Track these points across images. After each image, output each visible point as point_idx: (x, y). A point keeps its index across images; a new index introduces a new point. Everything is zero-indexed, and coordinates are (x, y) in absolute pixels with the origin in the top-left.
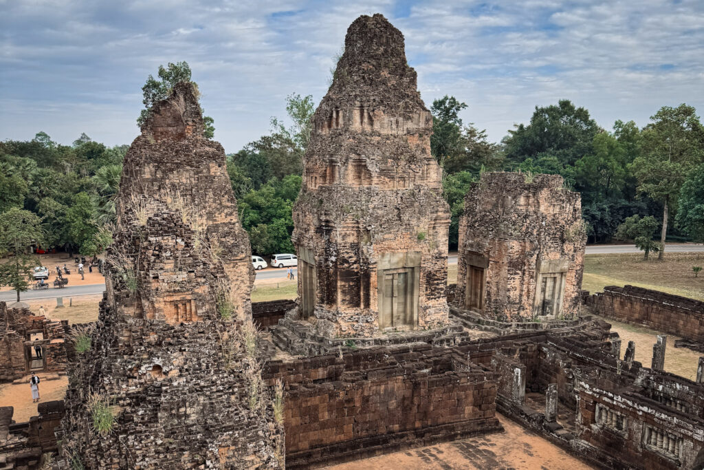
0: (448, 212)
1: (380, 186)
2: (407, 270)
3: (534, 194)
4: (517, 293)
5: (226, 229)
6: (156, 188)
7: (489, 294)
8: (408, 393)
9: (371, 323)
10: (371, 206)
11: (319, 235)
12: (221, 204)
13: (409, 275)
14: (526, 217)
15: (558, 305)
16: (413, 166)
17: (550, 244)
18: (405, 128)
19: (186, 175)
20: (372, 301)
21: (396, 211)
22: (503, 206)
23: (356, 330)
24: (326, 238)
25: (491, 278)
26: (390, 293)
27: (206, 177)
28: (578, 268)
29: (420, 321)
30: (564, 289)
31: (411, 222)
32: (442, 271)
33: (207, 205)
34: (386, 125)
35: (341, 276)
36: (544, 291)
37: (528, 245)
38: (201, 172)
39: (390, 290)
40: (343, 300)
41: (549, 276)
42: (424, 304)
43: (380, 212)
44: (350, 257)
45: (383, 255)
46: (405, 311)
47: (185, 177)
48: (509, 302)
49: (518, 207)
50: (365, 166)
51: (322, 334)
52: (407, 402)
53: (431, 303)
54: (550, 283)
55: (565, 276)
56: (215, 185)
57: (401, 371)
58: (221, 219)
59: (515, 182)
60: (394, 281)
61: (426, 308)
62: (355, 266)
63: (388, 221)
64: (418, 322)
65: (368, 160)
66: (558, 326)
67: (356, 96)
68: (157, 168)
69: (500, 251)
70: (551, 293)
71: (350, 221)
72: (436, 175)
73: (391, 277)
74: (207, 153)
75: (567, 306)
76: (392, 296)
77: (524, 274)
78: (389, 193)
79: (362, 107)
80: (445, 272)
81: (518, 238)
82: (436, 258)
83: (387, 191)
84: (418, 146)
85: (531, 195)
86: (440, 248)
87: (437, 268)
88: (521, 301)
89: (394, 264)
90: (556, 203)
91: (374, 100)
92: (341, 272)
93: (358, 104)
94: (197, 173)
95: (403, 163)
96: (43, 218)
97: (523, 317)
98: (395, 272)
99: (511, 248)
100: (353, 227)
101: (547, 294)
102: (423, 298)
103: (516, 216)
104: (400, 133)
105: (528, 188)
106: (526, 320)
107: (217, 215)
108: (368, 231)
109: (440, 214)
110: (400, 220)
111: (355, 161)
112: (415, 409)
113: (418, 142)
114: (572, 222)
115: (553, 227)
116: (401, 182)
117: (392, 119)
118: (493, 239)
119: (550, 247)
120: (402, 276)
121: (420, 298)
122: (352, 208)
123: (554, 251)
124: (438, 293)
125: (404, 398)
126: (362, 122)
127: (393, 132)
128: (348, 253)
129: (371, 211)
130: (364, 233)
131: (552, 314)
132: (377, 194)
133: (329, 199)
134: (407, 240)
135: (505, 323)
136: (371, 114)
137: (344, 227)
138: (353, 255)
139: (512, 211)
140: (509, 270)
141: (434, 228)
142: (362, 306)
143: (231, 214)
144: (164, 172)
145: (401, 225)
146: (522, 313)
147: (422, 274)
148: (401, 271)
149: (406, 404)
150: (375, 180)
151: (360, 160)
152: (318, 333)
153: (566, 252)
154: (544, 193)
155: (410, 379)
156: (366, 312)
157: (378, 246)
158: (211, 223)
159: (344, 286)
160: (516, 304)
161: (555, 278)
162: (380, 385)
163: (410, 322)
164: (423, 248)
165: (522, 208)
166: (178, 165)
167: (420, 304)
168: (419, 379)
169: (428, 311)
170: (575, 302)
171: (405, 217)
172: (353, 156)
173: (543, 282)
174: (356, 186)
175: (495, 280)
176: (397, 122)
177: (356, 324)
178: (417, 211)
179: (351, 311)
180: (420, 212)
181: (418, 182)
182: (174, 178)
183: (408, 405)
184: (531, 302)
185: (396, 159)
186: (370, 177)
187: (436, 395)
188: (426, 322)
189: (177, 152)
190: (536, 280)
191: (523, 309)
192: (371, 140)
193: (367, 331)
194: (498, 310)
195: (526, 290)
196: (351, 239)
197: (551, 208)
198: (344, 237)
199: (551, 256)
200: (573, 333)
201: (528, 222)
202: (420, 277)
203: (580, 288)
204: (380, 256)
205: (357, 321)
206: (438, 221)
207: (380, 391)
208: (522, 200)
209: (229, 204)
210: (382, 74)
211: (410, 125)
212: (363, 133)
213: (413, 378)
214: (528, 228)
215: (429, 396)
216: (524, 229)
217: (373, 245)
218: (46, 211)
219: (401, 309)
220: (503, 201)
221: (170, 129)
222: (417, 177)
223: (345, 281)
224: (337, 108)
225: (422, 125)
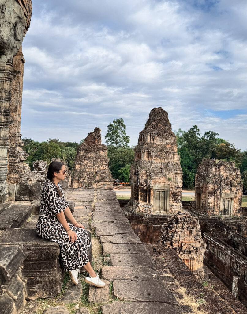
0: (181, 171)
1: (155, 160)
2: (165, 191)
3: (219, 168)
4: (213, 204)
5: (103, 171)
6: (83, 158)
7: (203, 204)
8: (145, 230)
9: (150, 208)
10: (152, 167)
11: (135, 176)
12: (102, 163)
13: (166, 192)
14: (215, 176)
15: (230, 211)
16: (168, 155)
17: (225, 187)
18: (165, 142)
19: (93, 154)
20: (151, 200)
21: (161, 169)
22: (207, 171)
23: (145, 211)
24: (137, 177)
25: (203, 198)
26: (158, 198)
27: (99, 155)
28: (240, 197)
29: (170, 210)
30: (233, 205)
31: (166, 174)
32: (179, 192)
33: (98, 163)
34: (158, 141)
35: (140, 190)
36: (224, 205)
37: (216, 186)
38: (97, 153)
39: (158, 197)
40: (141, 199)
41: (226, 199)
42: (171, 204)
43: (155, 169)
44: (144, 184)
45: (155, 184)
46: (164, 206)
47: (92, 155)
48: (209, 208)
49: (212, 172)
50: (150, 154)
51: (133, 211)
52: (145, 234)
53: (174, 204)
54: (227, 202)
55: (233, 200)
56: (101, 158)
57: (143, 222)
58: (102, 168)
59: (211, 162)
60: (160, 194)
61: (172, 206)
62: (146, 187)
63: (157, 172)
64: (169, 210)
65: (151, 152)
66: (229, 220)
67: (149, 132)
68: (85, 152)
69: (206, 188)
70: (227, 206)
71: (144, 172)
72: (177, 158)
73: (159, 192)
74: (100, 148)
75: (234, 212)
76: (159, 200)
77: (215, 197)
78: (158, 163)
79: (150, 136)
80: (180, 193)
81: (212, 183)
82: (177, 187)
83: (157, 163)
84: (170, 148)
85: (217, 168)
86: (178, 184)
87: (177, 191)
88: (214, 208)
89: (160, 188)
90: (227, 171)
91: (155, 133)
92: (140, 189)
93: (149, 134)
94: (96, 154)
95: (164, 153)
96: (70, 167)
97: (215, 214)
98: (160, 191)
99: (210, 187)
100: (145, 174)
101: (226, 207)
102: (171, 202)
103: (212, 175)
104: (164, 144)
105: (216, 165)
106: (216, 216)
107: (101, 167)
108: (150, 175)
109: (178, 172)
110: (162, 172)
111: (147, 152)
112: (147, 237)
113: (171, 147)
114: (236, 179)
115: (226, 180)
116: (163, 160)
117: (161, 139)
118: (204, 183)
119: (225, 188)
120: (163, 193)
121: (170, 202)
122: (145, 167)
123: (227, 189)
124: (178, 200)
125: (144, 232)
126: (150, 140)
127: (161, 143)
128: (143, 182)
129: (151, 169)
130: (149, 176)
131: (228, 215)
132: (154, 163)
133: (139, 164)
134: (164, 180)
135: (207, 216)
136: (153, 137)
137: (142, 173)
138: (145, 183)
139: (210, 173)
140: (209, 195)
141: (176, 176)
142: (148, 202)
143: (105, 167)
144: (86, 153)
145: (162, 174)
146: (214, 213)
147: (170, 192)
148: (162, 191)
149: (144, 234)
150: (154, 158)
151: (149, 152)
152: (133, 210)
153: (233, 190)
154: (222, 168)
155: (146, 225)
156: (149, 204)
157: (153, 181)
158: (98, 169)
159: (141, 194)
160: (212, 209)
161: (229, 200)
162: (135, 226)
163: (166, 210)
164: (171, 183)
165: (214, 172)
166: (91, 151)
167: (170, 204)
168: (149, 226)
169: (173, 207)
170: (239, 211)
171: (164, 172)
172: (146, 150)
173: (223, 201)
174: (147, 160)
175: (204, 199)
176: (163, 140)
177: (145, 208)
178: (168, 170)
179: (144, 203)
180: (169, 170)
181: (170, 160)
182: (89, 155)
183: (145, 235)
184: (218, 209)
185: (161, 152)
186: (152, 157)
187: (156, 233)
188: (172, 211)
189: (91, 147)
190: (220, 200)
191: (215, 211)
192: (153, 146)
193: (149, 211)
194: (206, 211)
195: (216, 204)
196: (145, 178)
197: (226, 173)
198: (142, 177)
199: (226, 191)
200: (235, 223)
201: (216, 177)
202: (169, 193)
203: (241, 205)
204: (154, 184)
205: (146, 207)
206: (177, 174)
207: (135, 228)
208: (214, 169)
209: (105, 164)
210: (159, 125)
211: (167, 141)
212: (151, 143)
213: (147, 225)
214: (216, 180)
215: (153, 233)
216: (215, 180)
217: (152, 180)
218: (71, 165)
219: (163, 205)
220: (207, 169)
221: (93, 141)
222: (169, 158)
223: (142, 192)
224: (143, 135)
225: (172, 141)
